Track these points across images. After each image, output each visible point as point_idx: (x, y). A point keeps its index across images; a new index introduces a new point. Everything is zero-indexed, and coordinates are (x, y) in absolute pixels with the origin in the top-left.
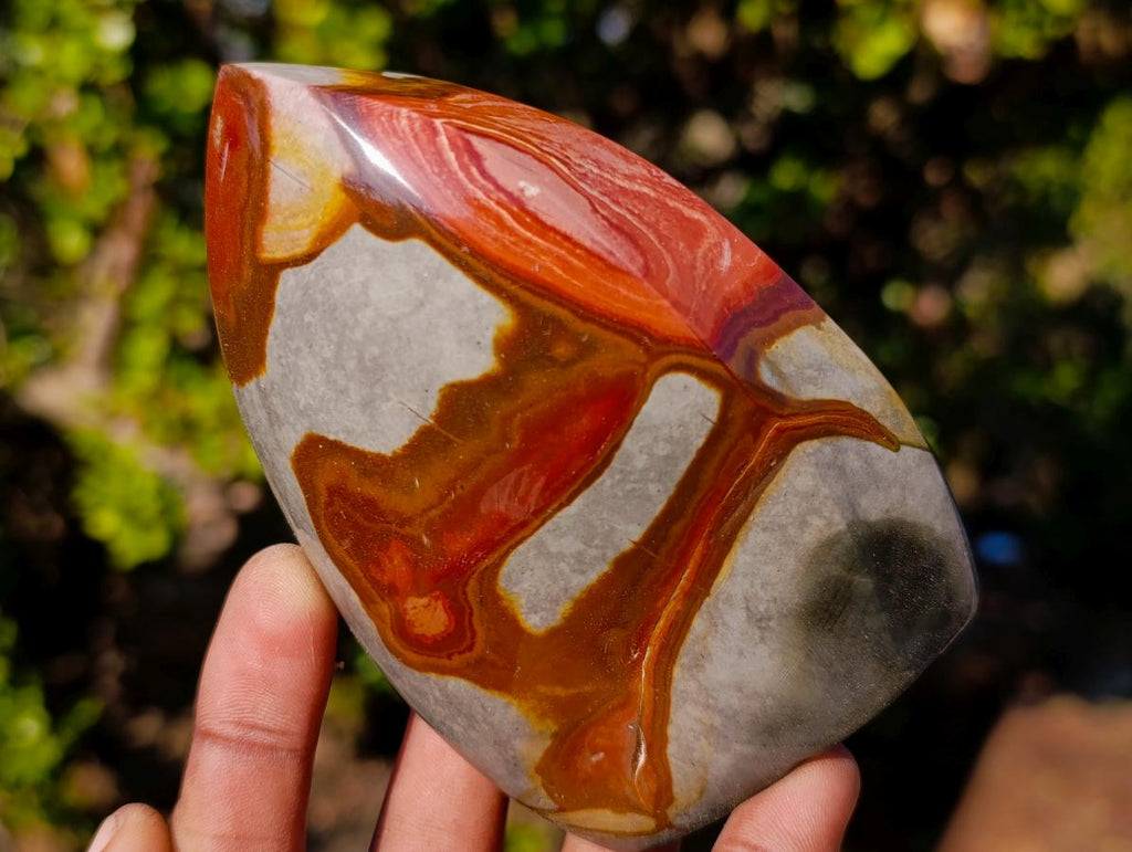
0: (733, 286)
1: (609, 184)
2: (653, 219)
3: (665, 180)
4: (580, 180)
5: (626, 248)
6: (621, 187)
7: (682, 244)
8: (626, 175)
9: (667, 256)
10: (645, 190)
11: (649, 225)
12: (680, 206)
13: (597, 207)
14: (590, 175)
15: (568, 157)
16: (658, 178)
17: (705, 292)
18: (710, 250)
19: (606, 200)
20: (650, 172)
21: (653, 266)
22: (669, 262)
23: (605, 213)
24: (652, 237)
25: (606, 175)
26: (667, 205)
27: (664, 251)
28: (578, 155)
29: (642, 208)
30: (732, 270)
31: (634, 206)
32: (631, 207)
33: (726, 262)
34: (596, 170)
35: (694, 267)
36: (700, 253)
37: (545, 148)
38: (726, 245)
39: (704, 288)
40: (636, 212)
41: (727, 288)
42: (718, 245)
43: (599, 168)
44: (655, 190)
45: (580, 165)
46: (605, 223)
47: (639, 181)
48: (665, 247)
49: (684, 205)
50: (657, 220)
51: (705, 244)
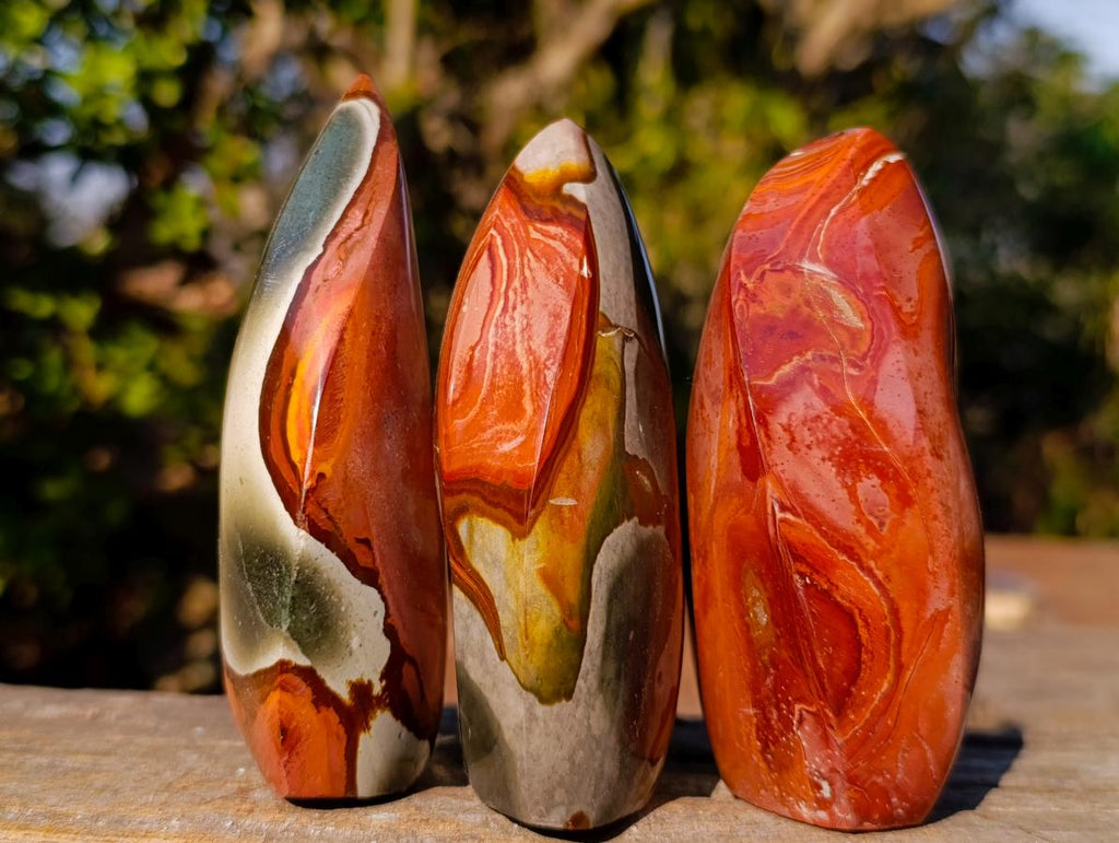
0: (495, 464)
1: (510, 343)
2: (500, 384)
3: (546, 372)
4: (496, 325)
5: (460, 382)
6: (514, 351)
7: (495, 412)
8: (530, 348)
9: (476, 409)
10: (525, 366)
11: (492, 384)
12: (528, 392)
13: (479, 348)
14: (508, 330)
15: (514, 308)
16: (546, 367)
17: (473, 449)
18: (507, 432)
19: (491, 349)
20: (548, 359)
21: (459, 405)
22: (472, 414)
23: (477, 354)
24: (484, 391)
25: (518, 338)
26: (522, 384)
27: (478, 405)
28: (525, 312)
29: (505, 372)
30: (505, 455)
31: (502, 367)
32: (499, 366)
33: (506, 447)
34: (518, 330)
35: (484, 431)
36: (499, 427)
37: (511, 293)
38: (520, 439)
39: (475, 446)
40: (498, 371)
41: (489, 461)
42: (516, 434)
43: (523, 331)
44: (531, 370)
45: (513, 318)
46: (468, 359)
47: (531, 358)
48: (482, 404)
49: (532, 394)
50: (503, 387)
51: (510, 426)
